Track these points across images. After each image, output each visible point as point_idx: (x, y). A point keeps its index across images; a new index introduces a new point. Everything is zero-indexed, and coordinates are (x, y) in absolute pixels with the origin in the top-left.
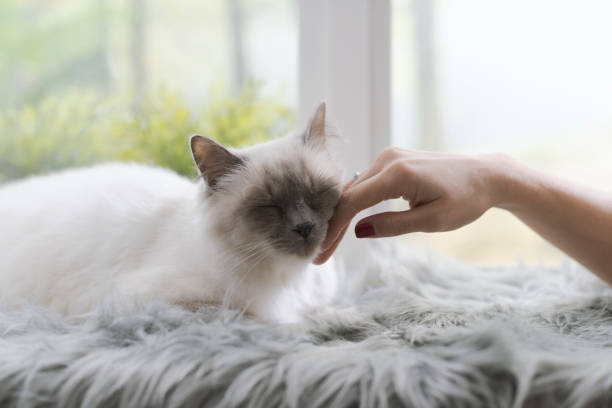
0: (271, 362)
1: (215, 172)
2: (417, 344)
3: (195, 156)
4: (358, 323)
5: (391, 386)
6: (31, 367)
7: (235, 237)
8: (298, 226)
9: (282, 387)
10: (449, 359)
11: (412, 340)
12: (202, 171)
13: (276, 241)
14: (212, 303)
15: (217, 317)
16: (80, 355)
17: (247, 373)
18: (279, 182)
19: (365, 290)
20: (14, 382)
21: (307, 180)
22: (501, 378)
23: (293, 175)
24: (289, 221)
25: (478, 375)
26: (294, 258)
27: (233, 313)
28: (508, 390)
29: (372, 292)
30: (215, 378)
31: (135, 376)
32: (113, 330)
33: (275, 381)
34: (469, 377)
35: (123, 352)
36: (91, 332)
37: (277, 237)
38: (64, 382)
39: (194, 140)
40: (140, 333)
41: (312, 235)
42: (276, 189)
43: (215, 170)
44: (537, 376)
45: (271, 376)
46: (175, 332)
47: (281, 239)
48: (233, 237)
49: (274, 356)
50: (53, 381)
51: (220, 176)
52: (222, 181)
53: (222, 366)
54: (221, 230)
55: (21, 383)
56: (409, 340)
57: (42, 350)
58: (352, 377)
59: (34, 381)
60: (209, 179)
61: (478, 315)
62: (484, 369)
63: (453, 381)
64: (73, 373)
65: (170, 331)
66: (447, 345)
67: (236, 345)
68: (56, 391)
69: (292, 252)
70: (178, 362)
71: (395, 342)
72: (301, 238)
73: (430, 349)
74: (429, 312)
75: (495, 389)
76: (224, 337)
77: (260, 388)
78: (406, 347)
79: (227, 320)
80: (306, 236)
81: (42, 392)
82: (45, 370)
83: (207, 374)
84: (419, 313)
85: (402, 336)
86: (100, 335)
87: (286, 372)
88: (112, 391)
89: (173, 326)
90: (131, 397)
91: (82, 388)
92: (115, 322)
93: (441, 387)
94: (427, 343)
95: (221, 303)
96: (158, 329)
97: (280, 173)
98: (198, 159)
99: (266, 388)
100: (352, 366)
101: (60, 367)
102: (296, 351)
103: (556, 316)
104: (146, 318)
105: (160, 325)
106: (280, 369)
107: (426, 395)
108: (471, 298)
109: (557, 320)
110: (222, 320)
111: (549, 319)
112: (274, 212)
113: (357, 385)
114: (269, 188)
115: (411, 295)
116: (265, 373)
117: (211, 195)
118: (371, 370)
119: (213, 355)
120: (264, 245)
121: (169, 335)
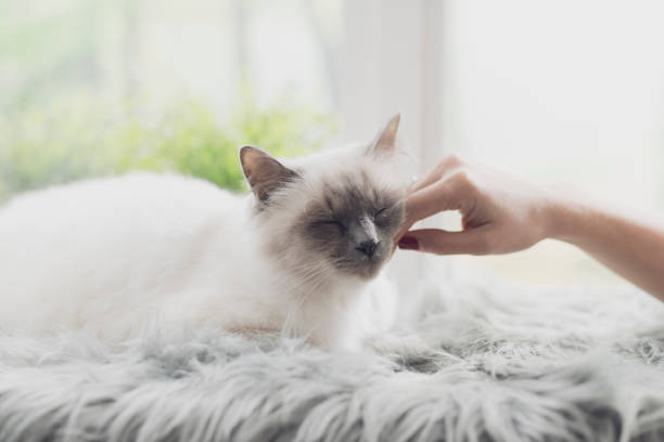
0: (345, 396)
1: (266, 186)
2: (500, 377)
3: (244, 169)
4: (425, 353)
5: (481, 423)
6: (77, 401)
7: (291, 256)
8: (362, 244)
9: (360, 423)
10: (540, 393)
11: (494, 373)
12: (252, 185)
13: (338, 259)
14: (267, 330)
15: (277, 346)
16: (130, 388)
17: (320, 408)
18: (339, 195)
19: (424, 316)
20: (57, 417)
21: (370, 194)
22: (602, 416)
23: (355, 188)
24: (352, 239)
25: (576, 412)
26: (355, 279)
27: (297, 341)
28: (610, 429)
29: (432, 318)
30: (285, 414)
31: (195, 412)
32: (163, 360)
33: (352, 418)
34: (566, 415)
35: (177, 385)
36: (139, 362)
37: (339, 256)
38: (114, 418)
39: (243, 151)
40: (195, 362)
41: (377, 254)
42: (337, 203)
43: (265, 184)
44: (641, 413)
45: (346, 412)
46: (234, 363)
47: (342, 258)
48: (288, 257)
49: (346, 390)
50: (100, 417)
51: (272, 190)
52: (275, 196)
53: (292, 401)
54: (276, 249)
55: (65, 419)
56: (489, 373)
57: (86, 382)
58: (435, 414)
59: (81, 416)
60: (260, 193)
61: (554, 344)
62: (583, 406)
63: (548, 418)
64: (124, 408)
65: (228, 361)
66: (536, 378)
67: (304, 377)
68: (105, 429)
69: (355, 273)
70: (242, 395)
71: (474, 375)
72: (365, 257)
73: (517, 383)
74: (503, 341)
75: (595, 428)
76: (291, 369)
77: (335, 425)
78: (487, 380)
79: (291, 349)
80: (370, 254)
81: (90, 429)
82: (91, 404)
83: (275, 409)
84: (491, 342)
85: (480, 368)
86: (149, 365)
87: (362, 408)
88: (169, 428)
89: (232, 355)
90: (191, 434)
91: (134, 425)
92: (165, 351)
93: (535, 426)
94: (513, 376)
95: (279, 331)
96: (213, 359)
97: (340, 185)
98: (248, 173)
99: (341, 426)
100: (434, 401)
101: (108, 401)
102: (369, 385)
103: (639, 345)
104: (199, 346)
105: (216, 354)
106: (356, 403)
107: (520, 434)
108: (541, 325)
109: (641, 350)
110: (285, 349)
111: (631, 350)
112: (335, 229)
113: (442, 422)
114: (329, 203)
115: (479, 321)
116: (339, 409)
117: (262, 210)
118: (457, 407)
119: (281, 387)
120: (324, 265)
121: (228, 366)
